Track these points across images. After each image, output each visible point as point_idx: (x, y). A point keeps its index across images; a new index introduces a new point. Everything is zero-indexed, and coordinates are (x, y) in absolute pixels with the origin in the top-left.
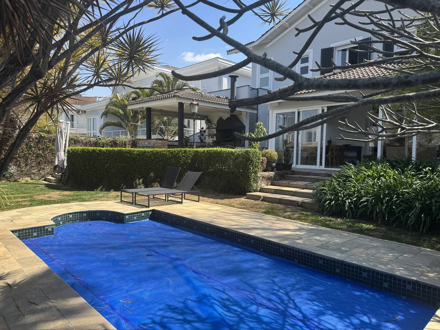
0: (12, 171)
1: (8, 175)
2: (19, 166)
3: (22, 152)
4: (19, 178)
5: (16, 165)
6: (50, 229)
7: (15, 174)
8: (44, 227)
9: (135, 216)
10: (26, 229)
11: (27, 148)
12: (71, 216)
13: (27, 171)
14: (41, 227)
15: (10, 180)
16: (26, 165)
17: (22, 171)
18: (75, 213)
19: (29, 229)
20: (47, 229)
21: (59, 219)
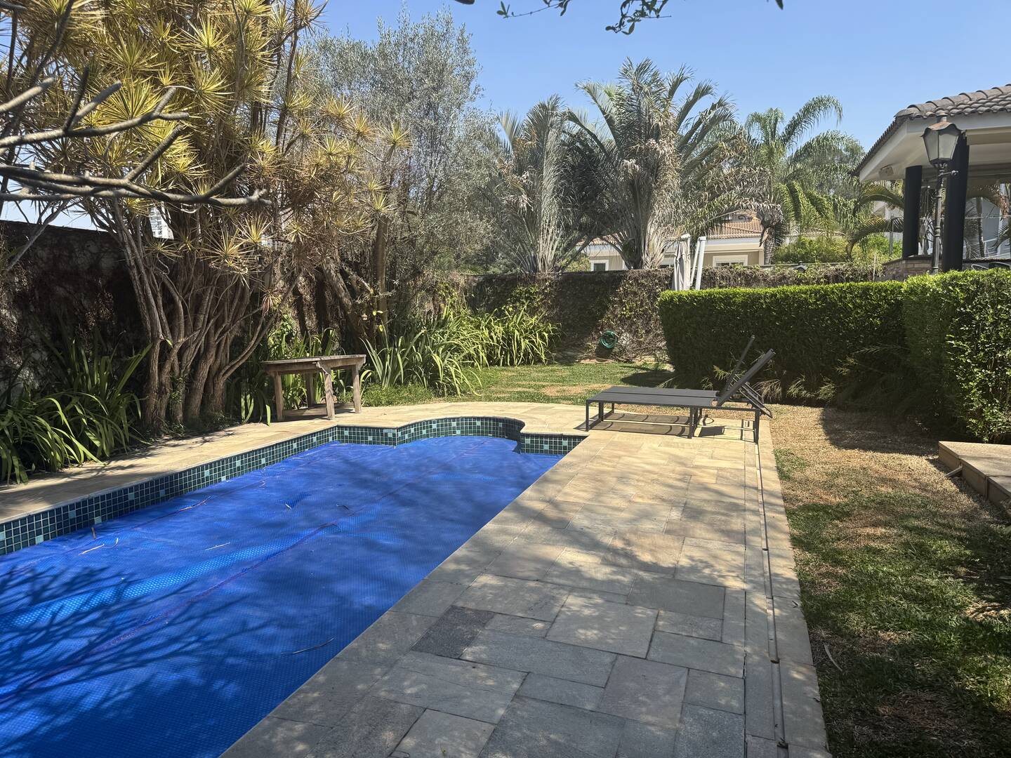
0: (624, 342)
1: (618, 350)
2: (635, 333)
3: (641, 306)
4: (635, 357)
5: (630, 332)
6: (390, 435)
7: (628, 348)
8: (382, 429)
9: (546, 443)
10: (358, 428)
11: (649, 297)
12: (478, 423)
13: (649, 344)
14: (377, 429)
15: (620, 359)
16: (648, 332)
17: (640, 343)
18: (486, 419)
19: (362, 428)
20: (386, 434)
21: (454, 424)
